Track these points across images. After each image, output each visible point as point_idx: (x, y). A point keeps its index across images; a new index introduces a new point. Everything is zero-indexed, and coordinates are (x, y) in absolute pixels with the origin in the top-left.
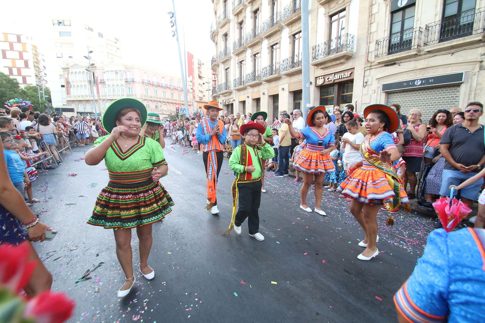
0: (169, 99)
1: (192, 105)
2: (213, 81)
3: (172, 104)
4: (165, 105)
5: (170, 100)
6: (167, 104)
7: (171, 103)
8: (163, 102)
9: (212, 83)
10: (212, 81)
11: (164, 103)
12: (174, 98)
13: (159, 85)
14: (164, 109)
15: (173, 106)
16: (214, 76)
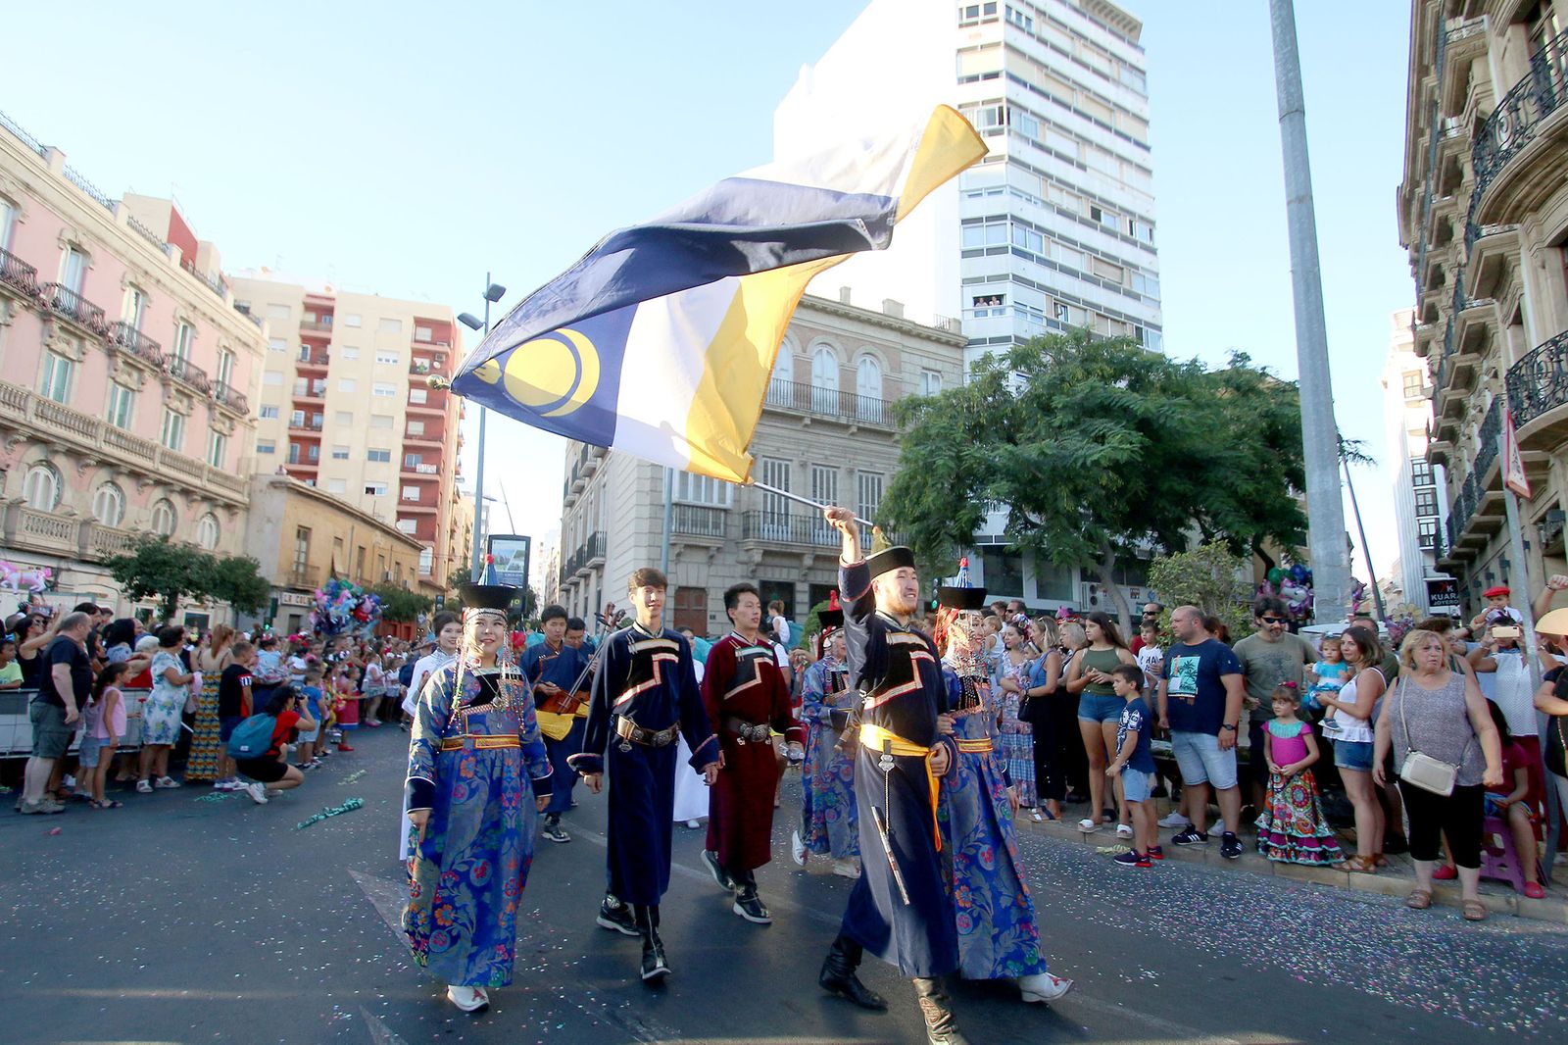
0: (88, 426)
1: (247, 509)
2: (298, 406)
3: (103, 474)
4: (43, 471)
5: (102, 432)
6: (60, 461)
7: (103, 463)
8: (34, 440)
9: (288, 414)
10: (289, 406)
11: (35, 453)
12: (134, 429)
13: (29, 280)
14: (25, 495)
15: (109, 490)
16: (304, 381)
